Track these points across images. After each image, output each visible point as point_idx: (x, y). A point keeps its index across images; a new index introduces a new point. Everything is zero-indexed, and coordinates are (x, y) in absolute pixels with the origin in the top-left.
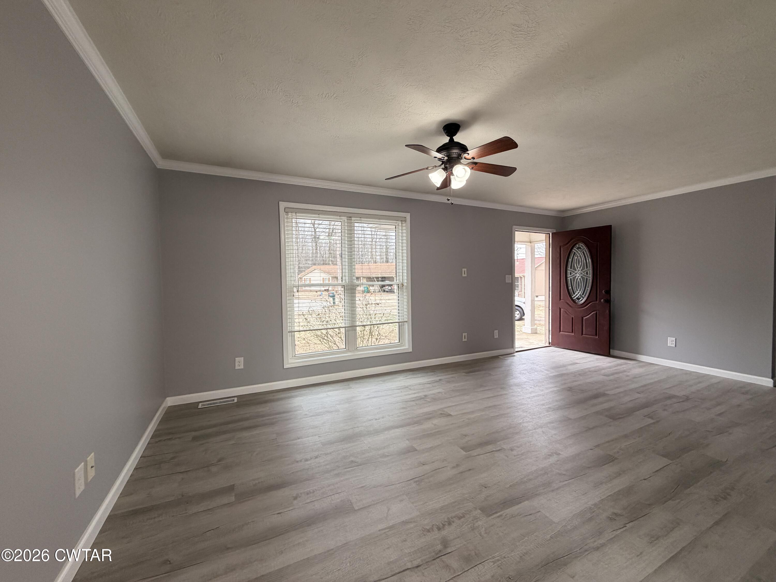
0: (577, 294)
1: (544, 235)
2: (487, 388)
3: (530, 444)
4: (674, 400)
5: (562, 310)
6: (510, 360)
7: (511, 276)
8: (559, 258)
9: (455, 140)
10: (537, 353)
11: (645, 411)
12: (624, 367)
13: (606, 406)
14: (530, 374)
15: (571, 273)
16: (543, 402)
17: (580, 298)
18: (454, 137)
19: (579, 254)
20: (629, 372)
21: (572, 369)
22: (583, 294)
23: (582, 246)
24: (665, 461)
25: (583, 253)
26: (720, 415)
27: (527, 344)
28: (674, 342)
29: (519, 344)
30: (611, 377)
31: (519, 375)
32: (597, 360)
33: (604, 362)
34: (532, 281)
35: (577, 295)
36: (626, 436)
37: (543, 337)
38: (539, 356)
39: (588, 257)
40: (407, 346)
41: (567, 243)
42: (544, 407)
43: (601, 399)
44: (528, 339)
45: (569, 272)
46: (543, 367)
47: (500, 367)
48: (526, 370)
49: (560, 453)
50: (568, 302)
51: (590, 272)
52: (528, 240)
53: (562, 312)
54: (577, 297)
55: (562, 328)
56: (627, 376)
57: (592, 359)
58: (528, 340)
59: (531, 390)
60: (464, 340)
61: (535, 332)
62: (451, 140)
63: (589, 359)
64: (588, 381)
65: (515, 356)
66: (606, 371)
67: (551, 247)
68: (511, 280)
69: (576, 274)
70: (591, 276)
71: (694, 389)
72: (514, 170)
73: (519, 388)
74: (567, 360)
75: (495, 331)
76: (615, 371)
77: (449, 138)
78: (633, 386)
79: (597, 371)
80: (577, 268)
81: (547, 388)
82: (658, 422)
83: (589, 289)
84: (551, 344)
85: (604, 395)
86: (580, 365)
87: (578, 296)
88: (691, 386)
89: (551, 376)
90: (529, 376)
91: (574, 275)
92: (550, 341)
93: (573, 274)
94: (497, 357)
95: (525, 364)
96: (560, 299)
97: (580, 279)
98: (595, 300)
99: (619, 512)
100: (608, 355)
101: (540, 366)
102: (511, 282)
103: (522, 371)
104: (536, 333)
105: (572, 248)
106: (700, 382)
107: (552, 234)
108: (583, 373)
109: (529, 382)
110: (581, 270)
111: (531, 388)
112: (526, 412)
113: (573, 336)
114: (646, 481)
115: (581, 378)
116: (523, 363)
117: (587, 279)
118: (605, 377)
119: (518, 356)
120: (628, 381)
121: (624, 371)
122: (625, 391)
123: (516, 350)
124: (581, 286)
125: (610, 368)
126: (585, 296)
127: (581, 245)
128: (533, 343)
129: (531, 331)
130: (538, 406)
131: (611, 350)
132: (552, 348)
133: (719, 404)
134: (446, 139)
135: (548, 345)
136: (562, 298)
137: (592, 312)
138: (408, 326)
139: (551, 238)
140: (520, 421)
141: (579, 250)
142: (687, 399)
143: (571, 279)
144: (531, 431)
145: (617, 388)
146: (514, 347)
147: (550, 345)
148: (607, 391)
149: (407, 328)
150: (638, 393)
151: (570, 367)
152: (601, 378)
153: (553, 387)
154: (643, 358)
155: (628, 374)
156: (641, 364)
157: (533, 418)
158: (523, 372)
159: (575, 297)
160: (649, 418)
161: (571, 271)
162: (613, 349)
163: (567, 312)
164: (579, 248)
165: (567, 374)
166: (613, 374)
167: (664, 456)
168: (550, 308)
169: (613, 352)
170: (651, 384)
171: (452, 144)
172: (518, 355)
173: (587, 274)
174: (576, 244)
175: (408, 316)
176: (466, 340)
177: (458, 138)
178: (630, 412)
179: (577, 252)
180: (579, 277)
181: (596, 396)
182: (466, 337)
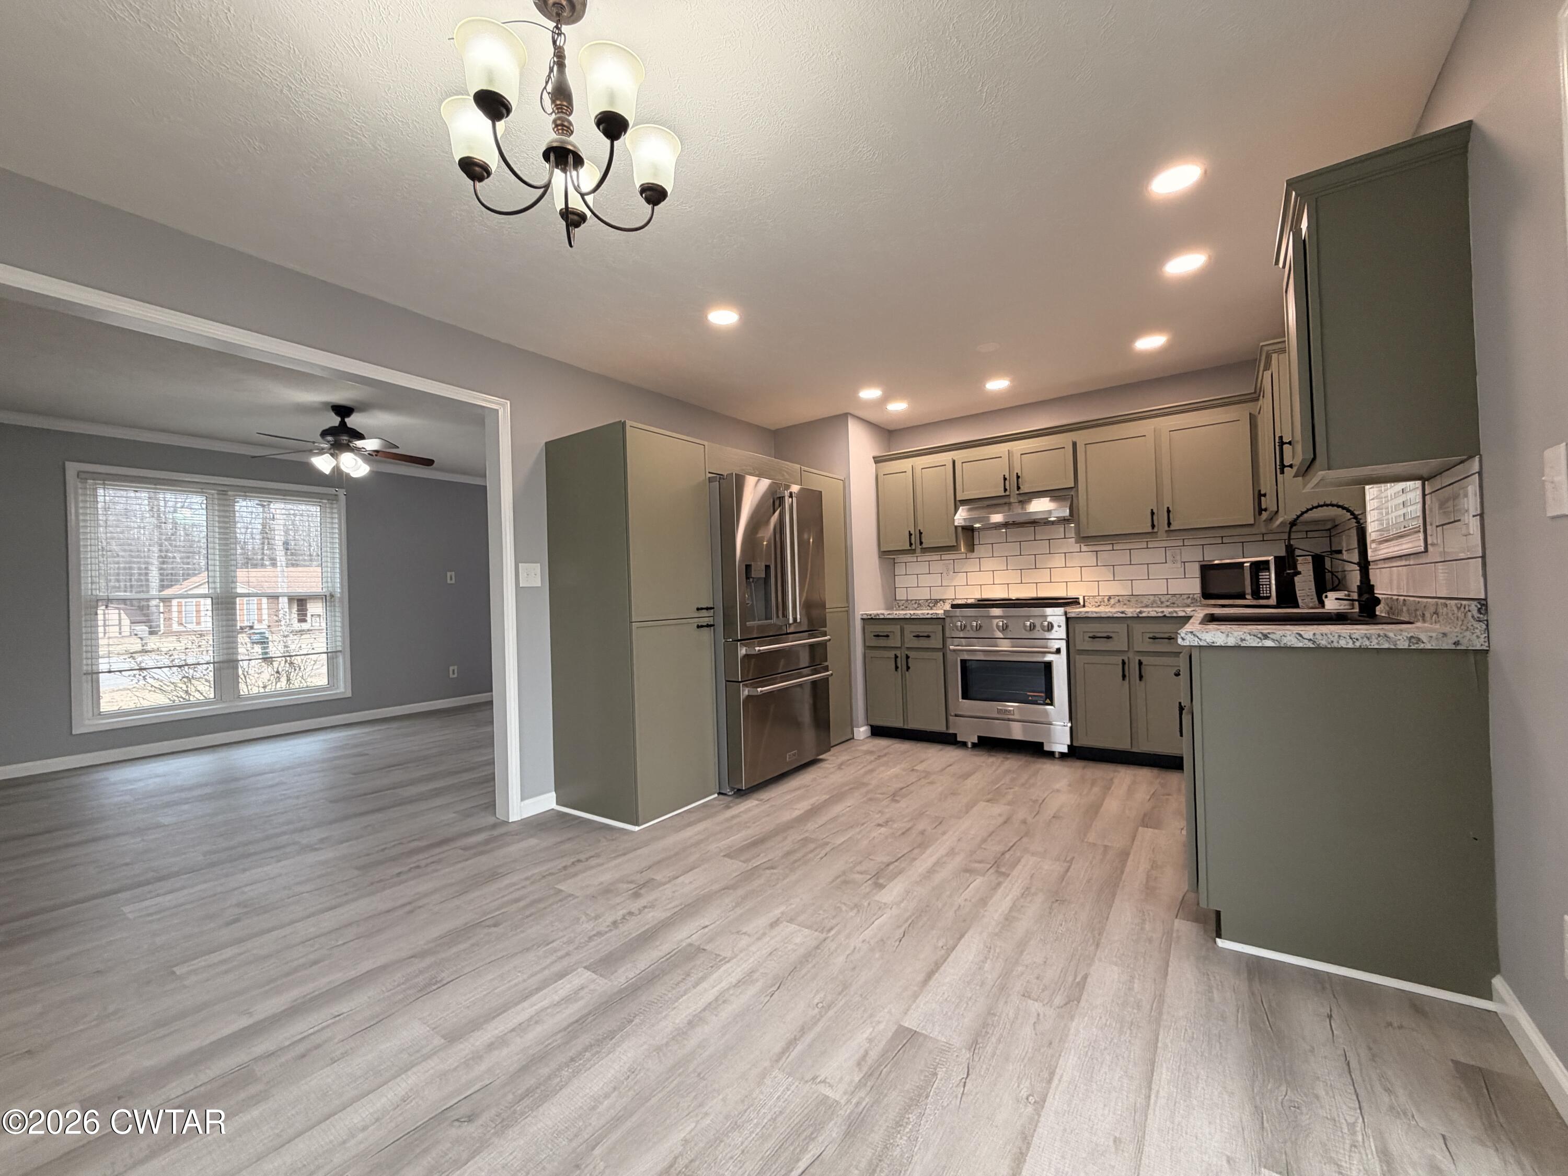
9: (349, 425)
18: (347, 420)
40: (343, 689)
60: (452, 676)
62: (343, 423)
77: (339, 419)
134: (335, 421)
138: (344, 658)
149: (343, 663)
171: (343, 429)
175: (343, 642)
176: (456, 676)
177: (353, 421)
182: (456, 671)
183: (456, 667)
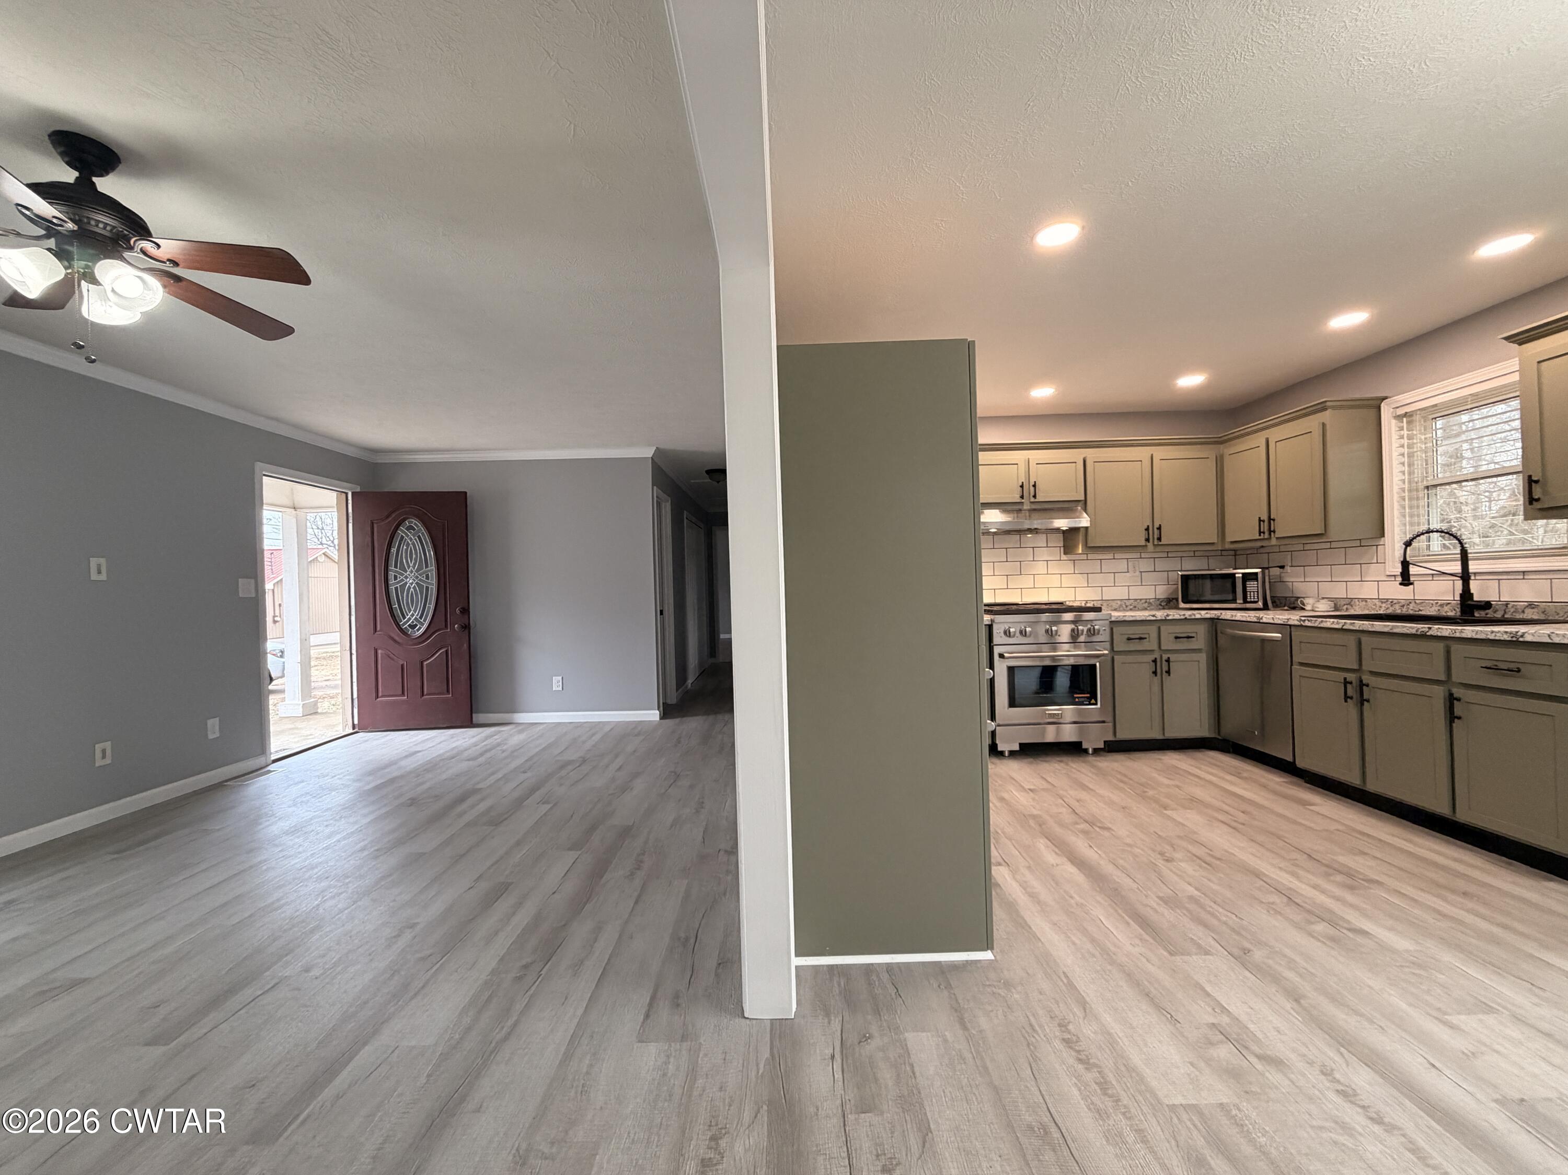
0: (411, 616)
1: (335, 494)
2: (203, 866)
3: (350, 937)
4: (570, 767)
5: (380, 652)
6: (258, 784)
7: (253, 581)
8: (370, 544)
9: (101, 189)
10: (328, 752)
11: (538, 795)
12: (497, 739)
13: (482, 807)
14: (320, 800)
15: (396, 578)
16: (362, 844)
17: (416, 625)
18: (95, 180)
19: (411, 539)
20: (506, 744)
21: (410, 764)
22: (421, 618)
23: (415, 524)
24: (573, 855)
25: (419, 537)
26: (620, 769)
27: (296, 740)
28: (561, 683)
29: (277, 744)
30: (482, 760)
31: (291, 810)
32: (452, 738)
33: (464, 738)
34: (301, 595)
35: (410, 619)
36: (518, 843)
37: (339, 719)
38: (334, 758)
39: (428, 547)
41: (387, 517)
42: (366, 853)
43: (470, 801)
44: (297, 728)
45: (391, 574)
46: (348, 777)
47: (233, 807)
48: (308, 793)
49: (416, 921)
50: (393, 635)
51: (432, 574)
52: (291, 504)
53: (379, 655)
54: (410, 625)
55: (380, 689)
56: (503, 751)
57: (443, 738)
58: (296, 731)
59: (328, 830)
60: (99, 762)
61: (311, 712)
62: (86, 183)
63: (438, 740)
64: (444, 776)
65: (270, 772)
66: (470, 751)
67: (351, 520)
68: (253, 591)
69: (406, 577)
70: (434, 581)
71: (590, 743)
72: (288, 331)
73: (298, 837)
74: (396, 752)
75: (210, 722)
76: (484, 749)
77: (76, 173)
78: (514, 765)
79: (455, 756)
80: (409, 567)
81: (365, 816)
82: (555, 805)
83: (432, 606)
84: (357, 727)
85: (475, 791)
86: (423, 752)
87: (413, 622)
88: (584, 742)
89: (369, 790)
90: (318, 804)
91: (402, 580)
92: (356, 722)
93: (400, 578)
94: (220, 786)
95: (303, 782)
96: (375, 630)
97: (414, 588)
98: (444, 626)
99: (529, 960)
100: (470, 724)
101: (341, 776)
102: (254, 595)
103: (298, 797)
104: (316, 713)
105: (397, 528)
106: (593, 735)
107: (353, 493)
108: (432, 766)
109: (320, 817)
110: (417, 571)
111: (327, 826)
112: (327, 878)
113: (403, 701)
114: (555, 895)
115: (430, 775)
116: (296, 780)
117: (427, 588)
118: (471, 763)
119: (281, 770)
120: (506, 758)
121: (499, 745)
122: (505, 775)
123: (273, 757)
124: (417, 602)
125: (476, 746)
126: (425, 620)
127: (415, 522)
128: (311, 735)
129: (303, 712)
130: (353, 857)
131: (474, 715)
132: (361, 735)
133: (617, 756)
134: (64, 173)
135: (351, 731)
136: (378, 629)
137: (439, 650)
139: (350, 501)
140: (316, 902)
141: (410, 533)
142: (584, 761)
143: (396, 589)
144: (346, 911)
145: (493, 774)
146: (268, 752)
147: (356, 730)
148: (478, 783)
150: (524, 772)
151: (403, 763)
152: (464, 766)
153: (376, 810)
154: (523, 718)
155: (505, 748)
156: (520, 728)
157: (347, 884)
158: (299, 800)
159: (405, 623)
160: (543, 803)
161: (396, 572)
162: (476, 713)
163: (392, 656)
164: (410, 528)
165: (402, 777)
166: (482, 755)
167: (570, 849)
168: (354, 652)
169: (478, 718)
170: (537, 754)
171: (87, 194)
172: (280, 767)
173: (427, 578)
174: (404, 520)
176: (108, 761)
177: (113, 188)
178: (519, 803)
179: (408, 536)
180: (412, 584)
181: (462, 799)
182: (109, 752)
183: (108, 745)
